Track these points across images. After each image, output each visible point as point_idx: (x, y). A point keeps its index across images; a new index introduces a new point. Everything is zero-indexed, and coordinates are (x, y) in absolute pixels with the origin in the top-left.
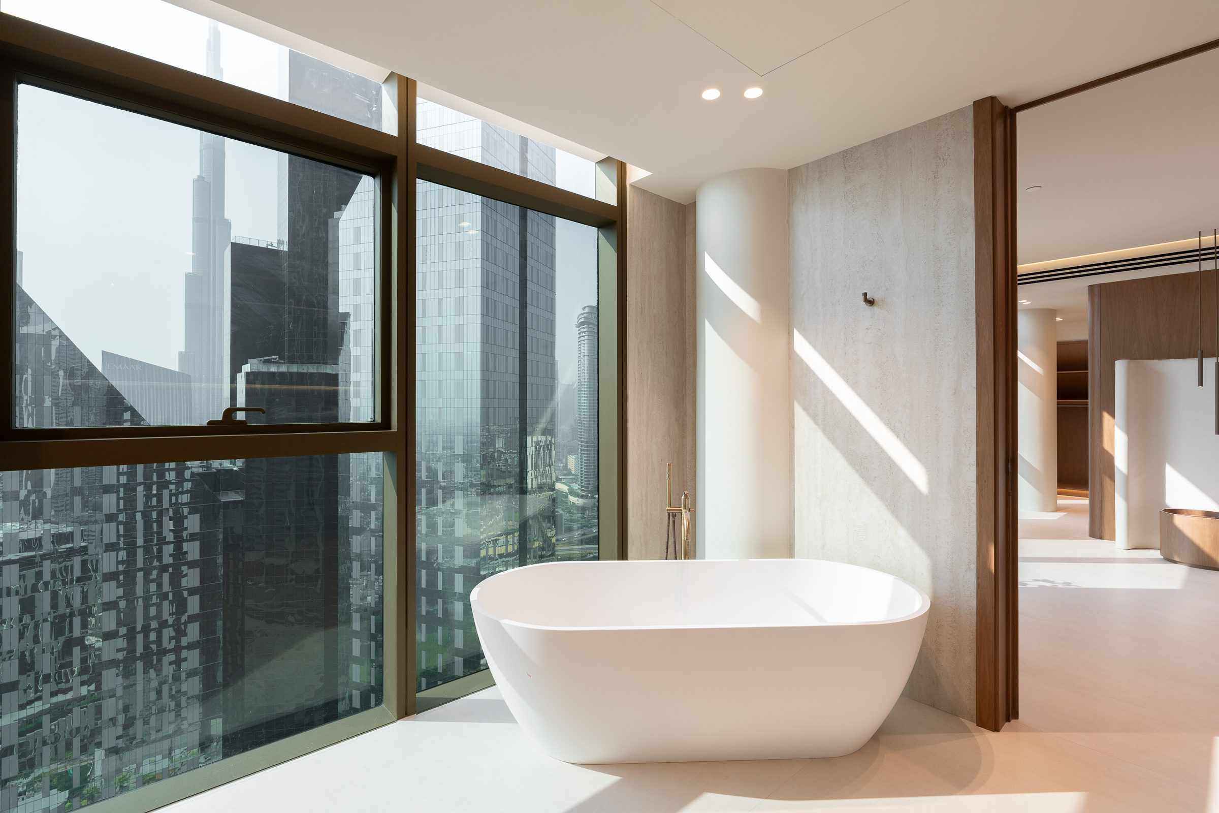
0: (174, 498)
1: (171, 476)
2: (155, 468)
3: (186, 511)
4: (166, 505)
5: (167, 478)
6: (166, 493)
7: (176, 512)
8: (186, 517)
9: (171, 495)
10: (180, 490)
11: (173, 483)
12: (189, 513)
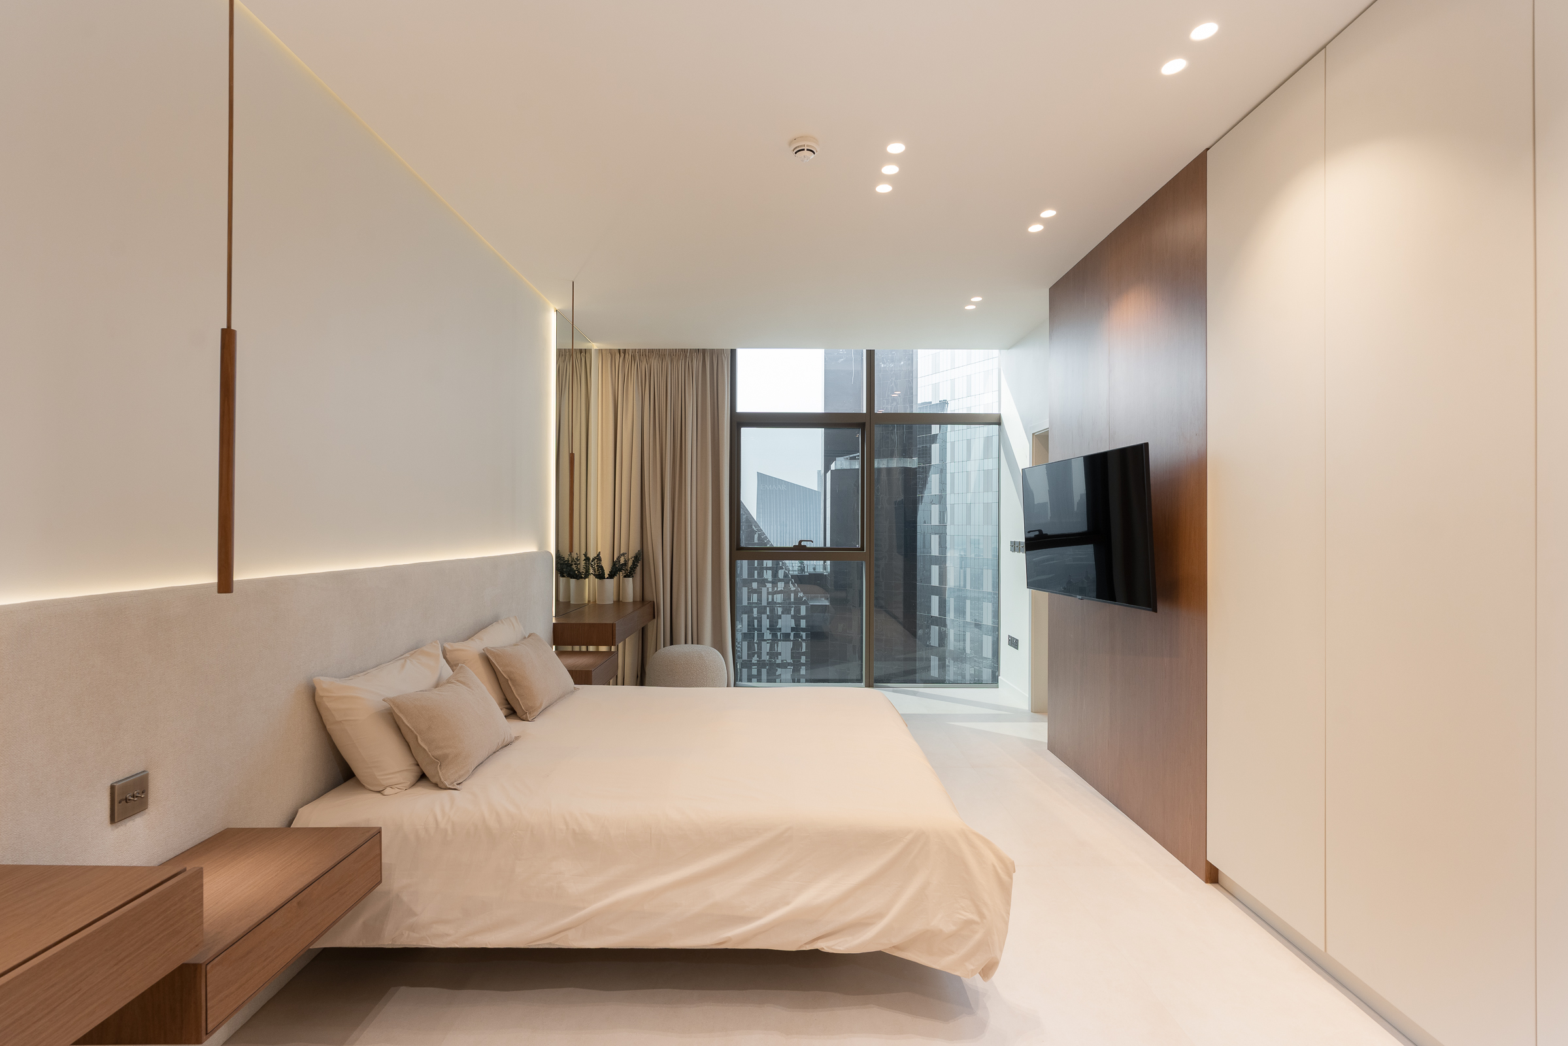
0: (770, 597)
1: (768, 575)
2: (756, 565)
3: (780, 611)
4: (764, 603)
5: (765, 577)
6: (764, 590)
7: (772, 611)
8: (780, 617)
9: (768, 593)
10: (776, 589)
11: (769, 582)
12: (783, 613)
